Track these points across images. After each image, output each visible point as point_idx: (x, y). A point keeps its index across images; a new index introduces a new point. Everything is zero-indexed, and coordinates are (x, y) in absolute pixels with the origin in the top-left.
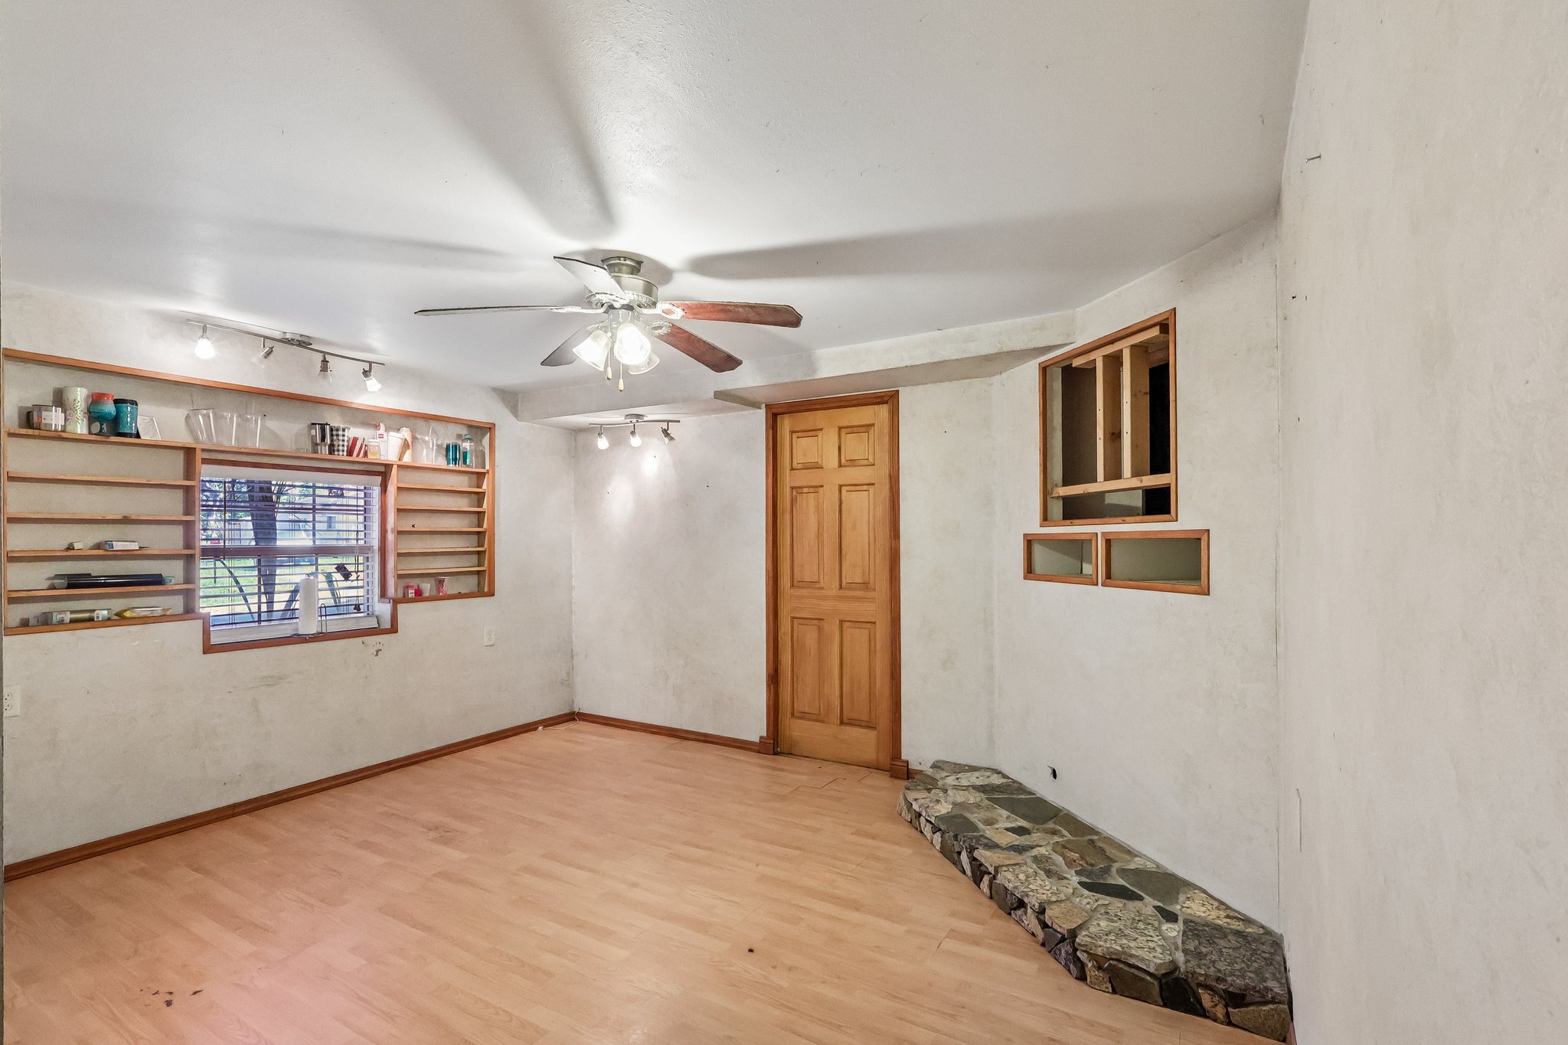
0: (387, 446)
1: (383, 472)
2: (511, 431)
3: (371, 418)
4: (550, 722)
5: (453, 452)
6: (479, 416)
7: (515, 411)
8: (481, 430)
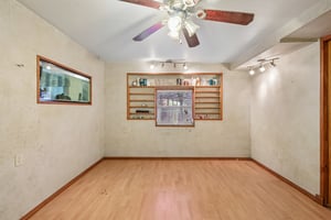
0: (193, 82)
1: (192, 88)
2: (227, 74)
3: (189, 76)
4: (240, 159)
5: (212, 82)
6: (218, 72)
7: (229, 69)
8: (219, 75)
